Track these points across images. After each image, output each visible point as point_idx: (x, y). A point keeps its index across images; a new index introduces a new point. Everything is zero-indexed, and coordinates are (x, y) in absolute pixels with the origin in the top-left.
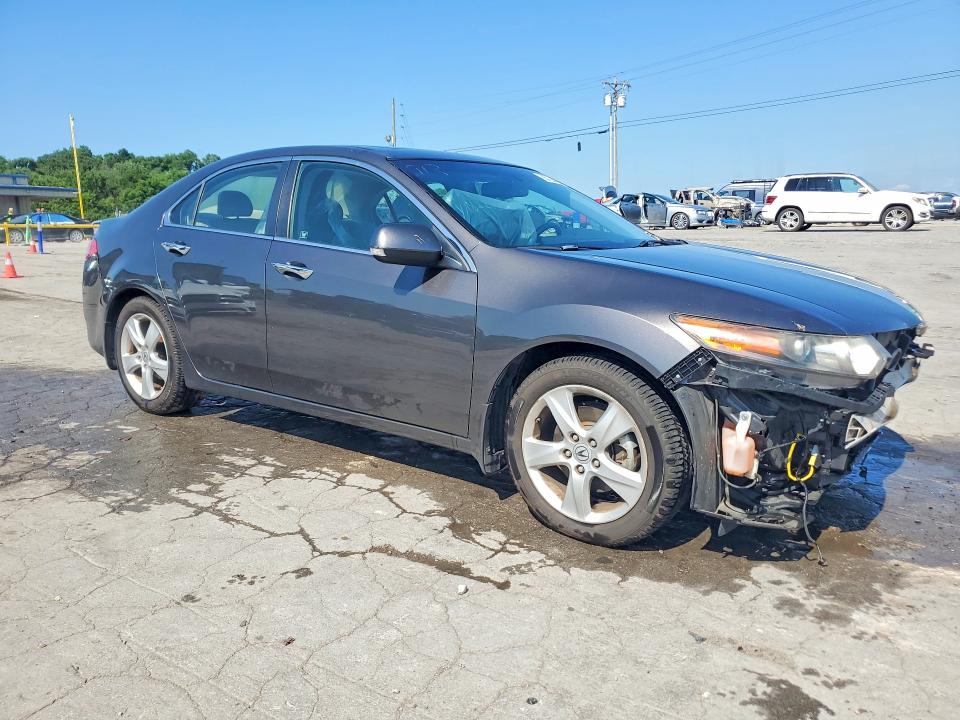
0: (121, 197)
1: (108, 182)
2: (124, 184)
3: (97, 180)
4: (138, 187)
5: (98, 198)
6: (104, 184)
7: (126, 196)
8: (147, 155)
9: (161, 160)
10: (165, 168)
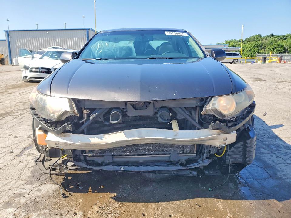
0: (267, 49)
1: (263, 45)
2: (268, 45)
3: (260, 44)
4: (273, 46)
5: (259, 50)
6: (262, 45)
7: (268, 49)
8: (279, 35)
9: (284, 36)
10: (286, 39)
